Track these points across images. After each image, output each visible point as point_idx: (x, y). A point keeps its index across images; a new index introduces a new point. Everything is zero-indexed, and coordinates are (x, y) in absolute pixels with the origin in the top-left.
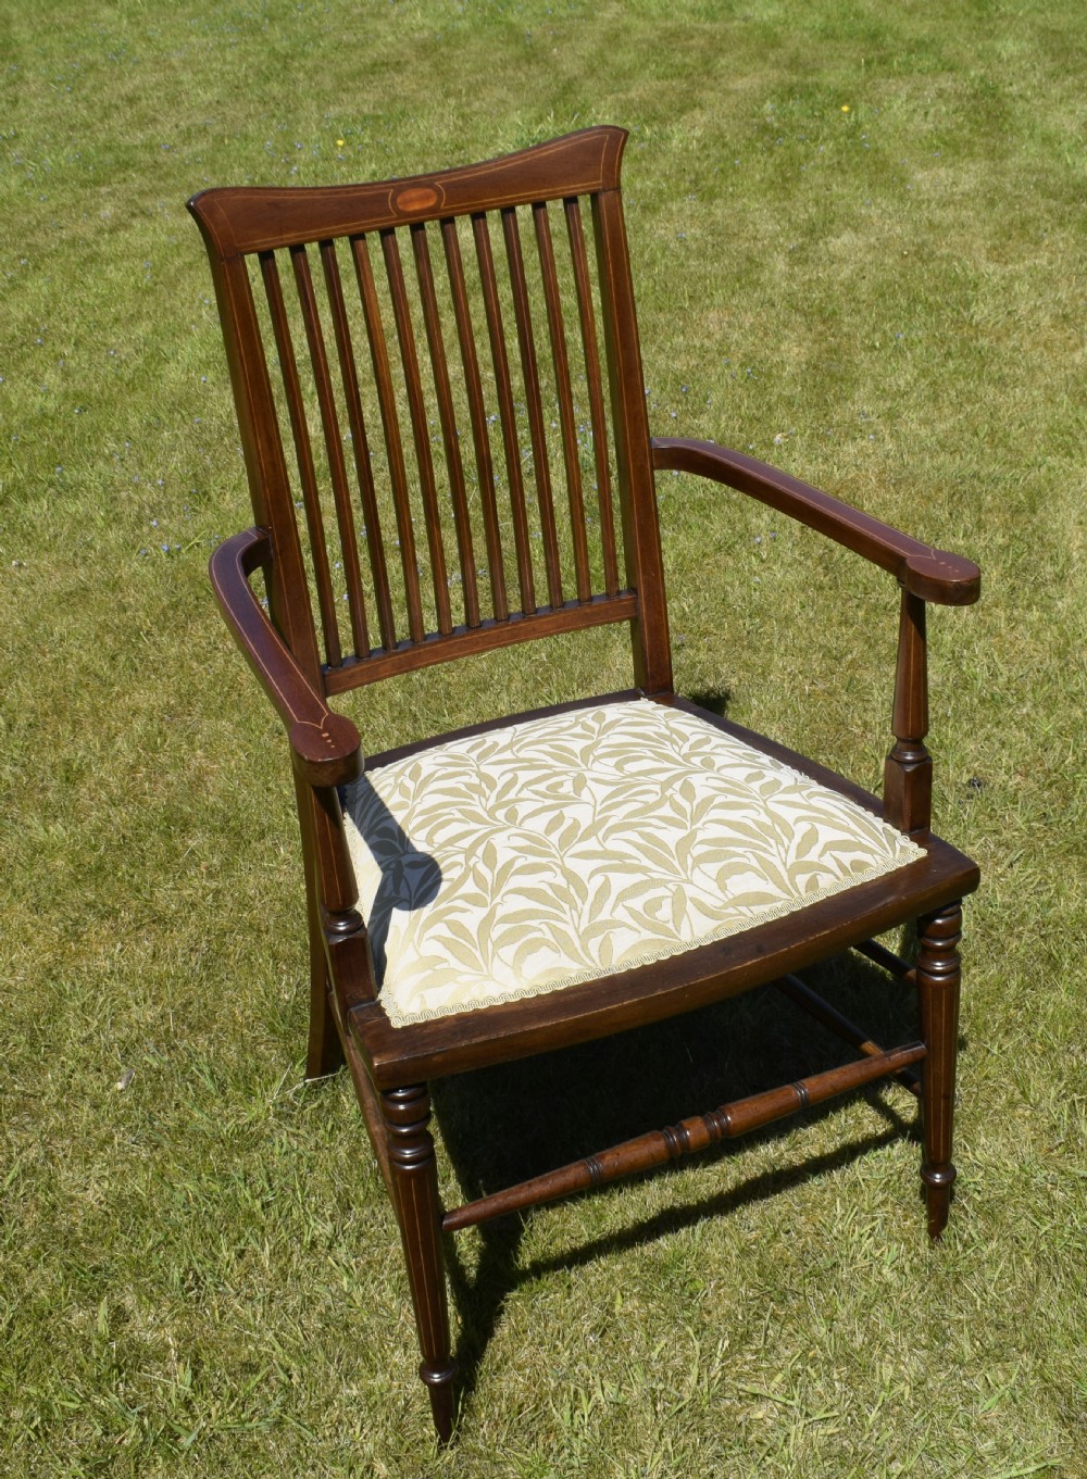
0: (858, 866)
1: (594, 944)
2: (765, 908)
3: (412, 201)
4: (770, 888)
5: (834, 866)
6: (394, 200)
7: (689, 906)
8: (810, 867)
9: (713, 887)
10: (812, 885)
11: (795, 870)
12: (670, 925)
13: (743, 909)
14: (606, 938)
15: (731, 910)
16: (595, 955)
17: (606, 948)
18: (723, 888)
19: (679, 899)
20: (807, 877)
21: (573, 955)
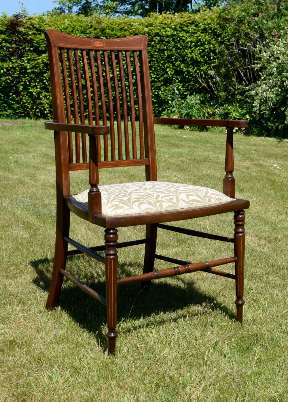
0: (220, 199)
1: (158, 204)
2: (199, 203)
3: (97, 44)
4: (199, 199)
5: (214, 198)
6: (93, 43)
7: (180, 200)
8: (208, 197)
9: (186, 197)
10: (209, 201)
11: (205, 197)
12: (176, 203)
13: (194, 203)
14: (161, 204)
15: (190, 202)
16: (158, 206)
17: (161, 205)
18: (188, 198)
19: (177, 199)
20: (208, 199)
21: (153, 205)
